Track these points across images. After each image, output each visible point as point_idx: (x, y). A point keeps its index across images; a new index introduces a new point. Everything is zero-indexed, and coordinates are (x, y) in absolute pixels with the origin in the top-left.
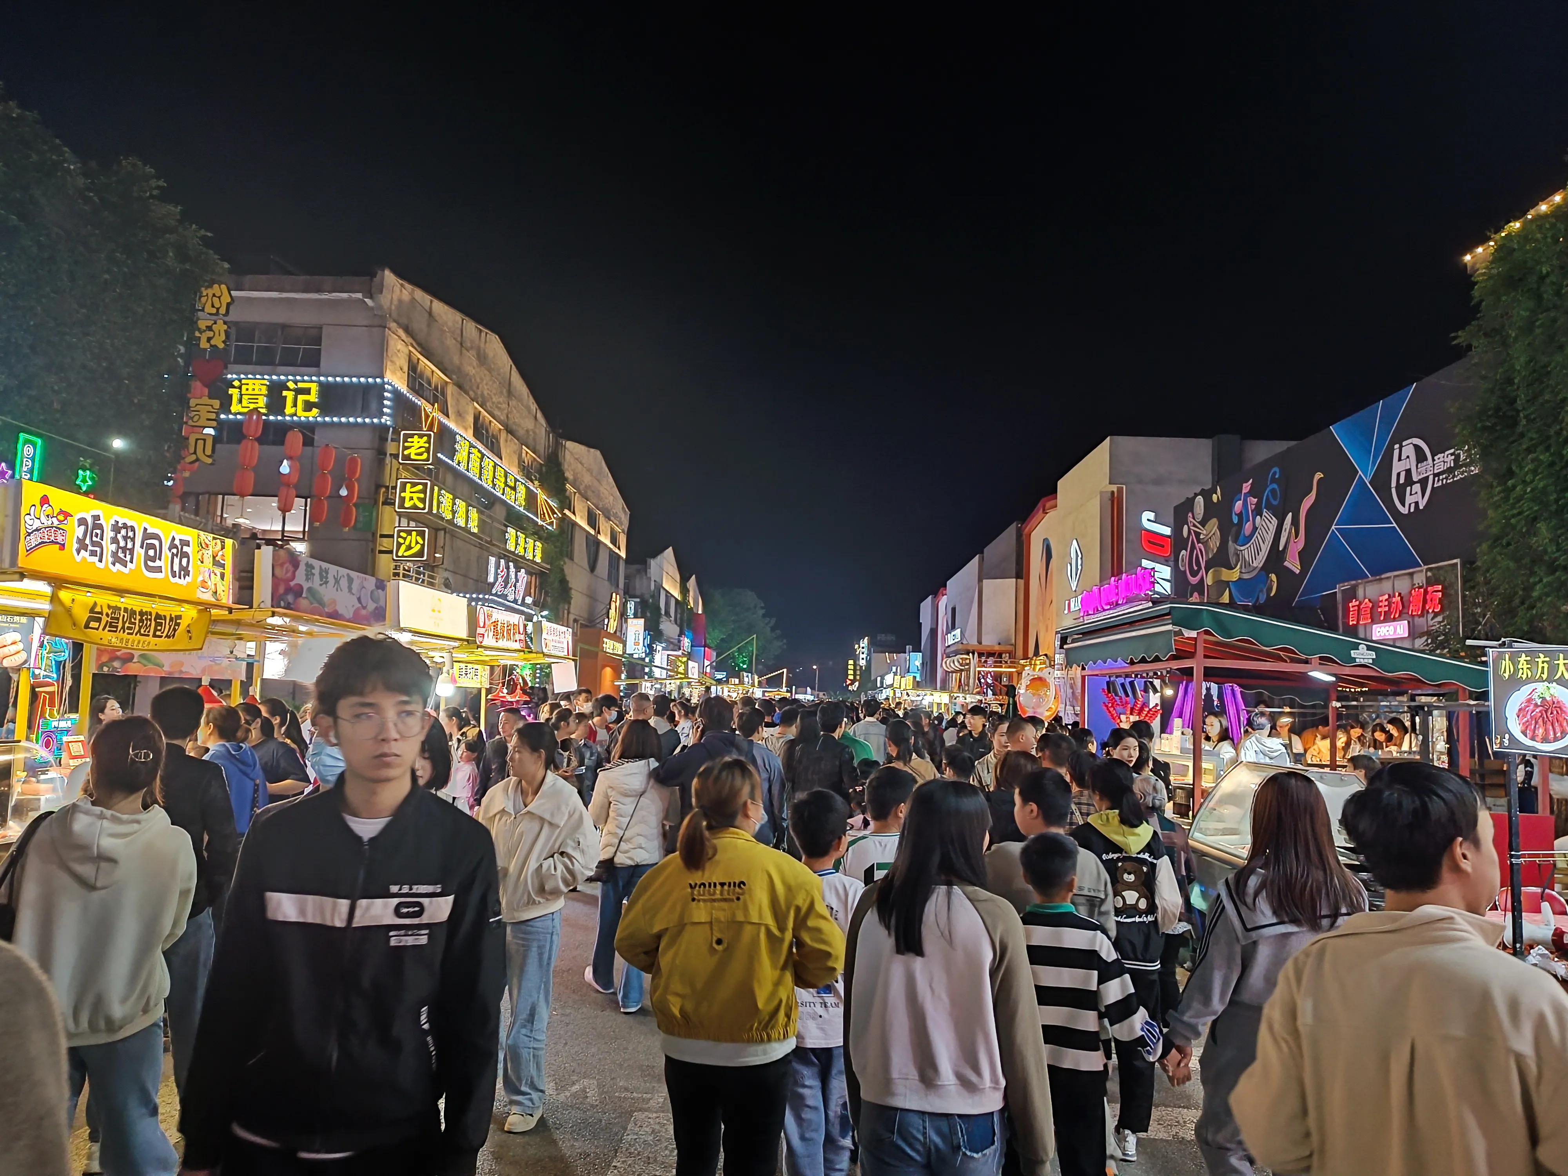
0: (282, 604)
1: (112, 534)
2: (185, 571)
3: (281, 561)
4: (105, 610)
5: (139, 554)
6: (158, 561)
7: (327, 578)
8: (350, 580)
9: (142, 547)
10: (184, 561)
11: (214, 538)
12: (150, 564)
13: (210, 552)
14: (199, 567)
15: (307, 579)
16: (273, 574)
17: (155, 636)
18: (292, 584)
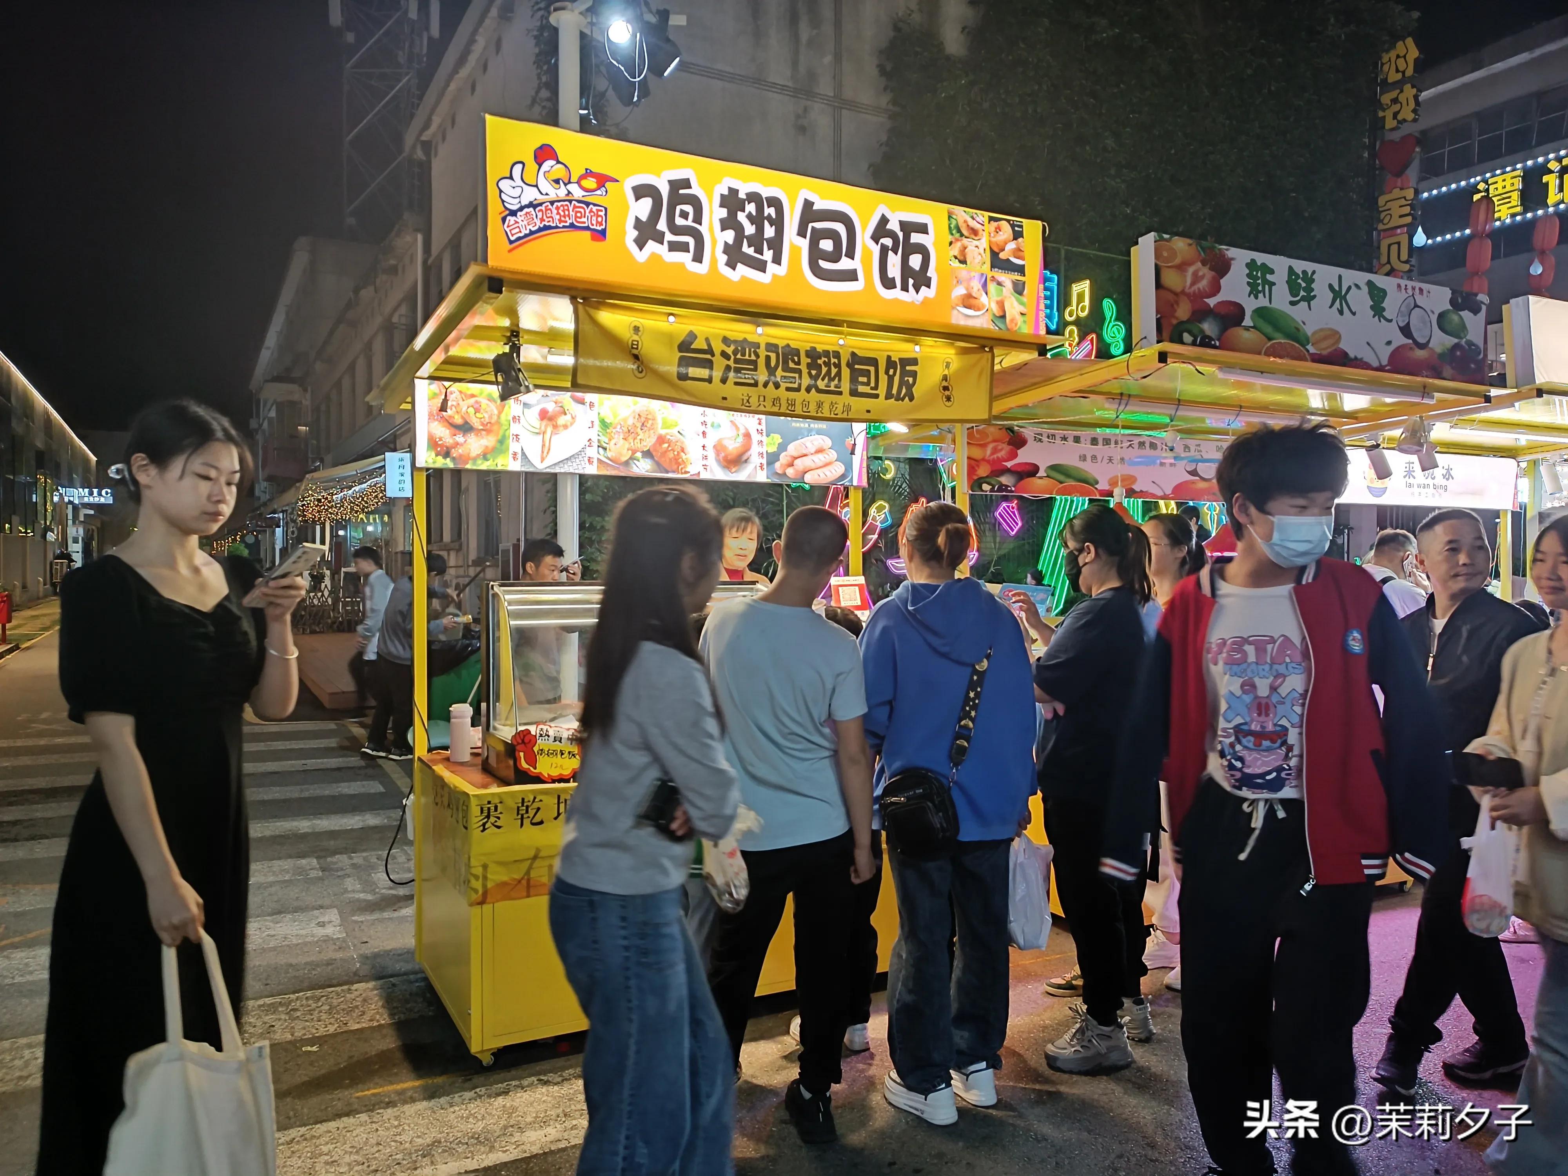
0: (1187, 337)
1: (724, 213)
2: (921, 280)
3: (1178, 261)
4: (718, 347)
5: (795, 250)
6: (844, 259)
7: (1308, 289)
8: (1377, 295)
9: (802, 233)
10: (915, 261)
11: (991, 219)
12: (824, 264)
13: (984, 243)
14: (953, 270)
15: (1254, 292)
16: (1159, 285)
17: (854, 393)
18: (1212, 302)
